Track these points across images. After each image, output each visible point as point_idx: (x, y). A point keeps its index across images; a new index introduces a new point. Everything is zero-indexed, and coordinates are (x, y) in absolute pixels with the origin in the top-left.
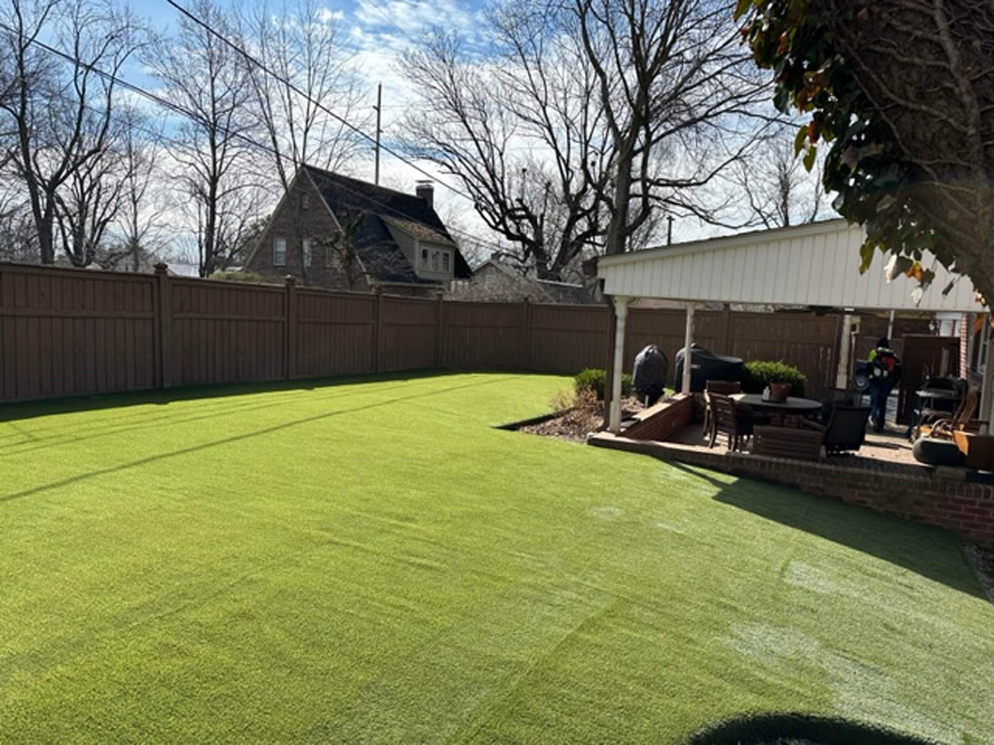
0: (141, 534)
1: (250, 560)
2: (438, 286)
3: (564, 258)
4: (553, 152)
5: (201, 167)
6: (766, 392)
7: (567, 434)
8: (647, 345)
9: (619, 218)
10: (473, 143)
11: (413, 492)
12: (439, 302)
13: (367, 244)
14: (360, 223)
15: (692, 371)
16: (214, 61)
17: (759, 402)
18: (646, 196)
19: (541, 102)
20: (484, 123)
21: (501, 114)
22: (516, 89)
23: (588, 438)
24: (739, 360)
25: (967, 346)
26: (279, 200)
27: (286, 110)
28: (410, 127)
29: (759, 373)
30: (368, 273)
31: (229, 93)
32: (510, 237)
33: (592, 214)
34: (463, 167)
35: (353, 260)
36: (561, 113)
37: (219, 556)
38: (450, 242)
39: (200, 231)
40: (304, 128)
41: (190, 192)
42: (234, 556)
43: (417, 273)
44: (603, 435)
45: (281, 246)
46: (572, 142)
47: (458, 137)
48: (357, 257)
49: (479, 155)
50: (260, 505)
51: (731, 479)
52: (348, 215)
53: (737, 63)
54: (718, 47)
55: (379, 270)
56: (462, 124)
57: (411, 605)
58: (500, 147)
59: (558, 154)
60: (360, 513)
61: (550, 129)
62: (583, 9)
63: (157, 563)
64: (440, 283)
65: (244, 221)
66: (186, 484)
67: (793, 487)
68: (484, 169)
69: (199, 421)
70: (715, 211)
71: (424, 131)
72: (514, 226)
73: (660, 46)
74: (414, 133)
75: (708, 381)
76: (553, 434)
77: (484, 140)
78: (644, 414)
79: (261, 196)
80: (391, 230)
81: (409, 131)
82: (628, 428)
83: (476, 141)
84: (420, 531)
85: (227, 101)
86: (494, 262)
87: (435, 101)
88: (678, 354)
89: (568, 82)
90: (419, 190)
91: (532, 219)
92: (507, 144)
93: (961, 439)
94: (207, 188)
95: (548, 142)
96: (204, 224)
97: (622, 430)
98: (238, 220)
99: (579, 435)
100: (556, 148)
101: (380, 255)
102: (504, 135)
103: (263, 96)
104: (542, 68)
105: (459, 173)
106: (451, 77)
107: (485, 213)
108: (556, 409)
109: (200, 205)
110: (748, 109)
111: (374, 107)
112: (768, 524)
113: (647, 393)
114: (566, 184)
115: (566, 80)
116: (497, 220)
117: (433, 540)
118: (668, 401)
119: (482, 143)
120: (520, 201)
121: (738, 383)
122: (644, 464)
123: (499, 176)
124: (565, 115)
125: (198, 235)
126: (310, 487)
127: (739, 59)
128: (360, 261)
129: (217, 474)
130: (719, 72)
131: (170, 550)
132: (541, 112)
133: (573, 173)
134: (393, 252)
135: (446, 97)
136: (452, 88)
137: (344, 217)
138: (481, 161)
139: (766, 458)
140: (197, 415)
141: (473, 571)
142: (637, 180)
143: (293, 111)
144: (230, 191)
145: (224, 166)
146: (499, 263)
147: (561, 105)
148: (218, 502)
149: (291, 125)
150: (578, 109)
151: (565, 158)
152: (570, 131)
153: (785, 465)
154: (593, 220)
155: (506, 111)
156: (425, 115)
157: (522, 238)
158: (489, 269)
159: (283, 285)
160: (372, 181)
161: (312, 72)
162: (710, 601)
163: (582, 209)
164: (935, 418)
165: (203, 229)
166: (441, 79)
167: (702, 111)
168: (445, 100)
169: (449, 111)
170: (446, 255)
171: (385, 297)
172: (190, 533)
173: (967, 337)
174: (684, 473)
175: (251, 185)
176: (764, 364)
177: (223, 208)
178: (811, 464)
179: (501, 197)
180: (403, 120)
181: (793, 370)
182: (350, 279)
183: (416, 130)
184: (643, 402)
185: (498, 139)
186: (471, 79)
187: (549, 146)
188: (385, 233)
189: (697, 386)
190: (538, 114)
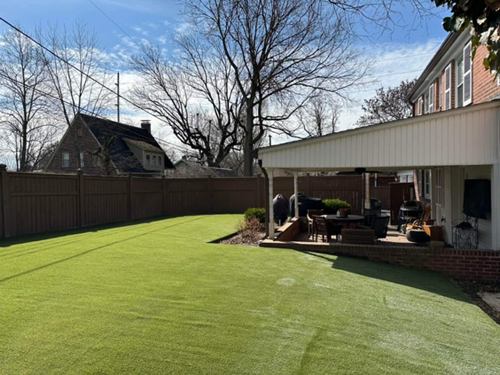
0: (11, 328)
1: (91, 335)
2: (158, 173)
3: (221, 156)
4: (212, 105)
5: (17, 116)
6: (338, 213)
7: (247, 242)
8: (277, 194)
9: (249, 135)
10: (171, 101)
11: (178, 282)
12: (163, 179)
13: (116, 153)
14: (112, 142)
15: (299, 206)
16: (24, 60)
17: (336, 218)
18: (261, 125)
19: (204, 81)
20: (176, 91)
21: (184, 87)
22: (191, 75)
23: (259, 243)
24: (319, 199)
25: (418, 186)
26: (64, 133)
27: (68, 84)
28: (136, 93)
29: (329, 205)
30: (118, 168)
31: (33, 77)
32: (193, 147)
33: (233, 135)
34: (166, 113)
35: (109, 162)
36: (214, 86)
37: (69, 335)
38: (161, 151)
39: (17, 151)
40: (79, 94)
41: (11, 130)
42: (79, 335)
43: (144, 167)
44: (266, 241)
45: (66, 157)
46: (221, 100)
47: (162, 98)
48: (111, 160)
49: (174, 106)
50: (86, 300)
51: (335, 257)
52: (106, 138)
53: (297, 62)
54: (288, 55)
55: (124, 167)
56: (164, 92)
57: (203, 350)
58: (185, 103)
59: (214, 106)
60: (150, 298)
61: (209, 94)
62: (224, 36)
63: (27, 346)
64: (159, 172)
65: (43, 145)
66: (35, 293)
67: (365, 258)
68: (177, 114)
69: (33, 254)
70: (294, 131)
71: (144, 95)
72: (195, 141)
73: (262, 53)
74: (139, 96)
75: (308, 210)
76: (239, 243)
77: (176, 100)
78: (283, 229)
79: (53, 131)
80: (128, 145)
81: (137, 96)
82: (278, 236)
83: (172, 100)
84: (191, 304)
85: (32, 80)
86: (184, 160)
87: (150, 80)
88: (291, 198)
89: (217, 72)
90: (142, 125)
91: (203, 138)
92: (188, 101)
93: (427, 229)
94: (21, 127)
95: (209, 100)
96: (19, 147)
97: (276, 237)
98: (40, 144)
99: (253, 242)
100: (213, 103)
101: (124, 158)
102: (186, 98)
103: (55, 77)
104: (204, 65)
105: (164, 116)
106: (157, 69)
107: (178, 135)
108: (238, 229)
109: (16, 137)
110: (304, 83)
111: (116, 84)
112: (365, 278)
113: (280, 219)
114: (220, 120)
115: (215, 71)
116: (186, 139)
117: (200, 309)
118: (290, 221)
119: (175, 101)
120: (197, 129)
121: (322, 210)
122: (292, 254)
123: (185, 117)
124: (216, 87)
125: (15, 153)
126: (114, 286)
127: (298, 60)
128: (112, 162)
129: (53, 284)
130: (290, 67)
131: (34, 336)
132: (205, 86)
133: (222, 115)
134: (131, 156)
135: (155, 78)
136: (158, 74)
137: (104, 139)
138: (176, 110)
139: (351, 245)
140: (31, 251)
141: (231, 325)
142: (257, 117)
143: (72, 85)
144: (34, 129)
145: (31, 115)
146: (187, 161)
147: (214, 83)
148: (59, 301)
149: (71, 92)
150: (223, 84)
151: (218, 108)
152: (220, 95)
153: (360, 247)
154: (234, 137)
155: (187, 85)
156: (144, 87)
157: (199, 147)
158: (182, 164)
159: (76, 174)
160: (117, 121)
161: (82, 65)
162: (362, 323)
163: (229, 133)
164: (413, 220)
165: (18, 150)
166: (152, 70)
167: (284, 84)
168: (155, 80)
169: (157, 85)
170: (160, 157)
171: (133, 178)
172: (45, 324)
173: (418, 182)
174: (313, 256)
175: (47, 125)
176: (330, 200)
177: (30, 138)
178: (371, 246)
179: (187, 127)
180: (133, 90)
181: (345, 202)
182: (108, 171)
183: (140, 95)
184: (278, 223)
185: (184, 100)
186: (168, 70)
187: (210, 102)
188: (126, 148)
189: (302, 213)
190: (203, 87)
